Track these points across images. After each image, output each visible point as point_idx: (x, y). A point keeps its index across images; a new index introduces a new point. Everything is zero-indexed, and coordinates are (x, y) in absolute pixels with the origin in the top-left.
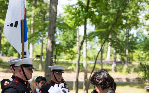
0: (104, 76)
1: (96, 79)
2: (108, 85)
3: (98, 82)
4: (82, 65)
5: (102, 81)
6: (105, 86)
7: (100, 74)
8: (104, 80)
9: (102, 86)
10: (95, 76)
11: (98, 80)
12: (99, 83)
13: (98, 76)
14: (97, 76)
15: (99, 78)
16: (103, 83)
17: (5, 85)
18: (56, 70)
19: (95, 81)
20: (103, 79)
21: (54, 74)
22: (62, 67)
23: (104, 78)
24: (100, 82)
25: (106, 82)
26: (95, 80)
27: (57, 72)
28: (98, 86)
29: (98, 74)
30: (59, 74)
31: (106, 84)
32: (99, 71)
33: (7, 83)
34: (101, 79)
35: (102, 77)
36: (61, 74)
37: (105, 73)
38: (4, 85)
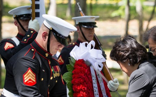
0: (131, 45)
1: (119, 51)
2: (140, 57)
3: (123, 55)
4: (135, 8)
5: (130, 52)
6: (135, 60)
7: (125, 43)
8: (131, 51)
9: (130, 60)
10: (117, 47)
11: (122, 52)
12: (125, 57)
13: (122, 47)
14: (120, 47)
15: (124, 49)
16: (131, 55)
17: (6, 49)
18: (85, 24)
19: (118, 54)
20: (130, 49)
21: (81, 30)
22: (94, 18)
23: (131, 47)
24: (127, 54)
25: (136, 54)
26: (117, 52)
27: (86, 27)
28: (124, 61)
29: (121, 44)
30: (89, 29)
31: (136, 56)
32: (122, 39)
33: (9, 46)
34: (127, 51)
35: (128, 46)
36: (93, 29)
37: (131, 40)
38: (4, 49)
